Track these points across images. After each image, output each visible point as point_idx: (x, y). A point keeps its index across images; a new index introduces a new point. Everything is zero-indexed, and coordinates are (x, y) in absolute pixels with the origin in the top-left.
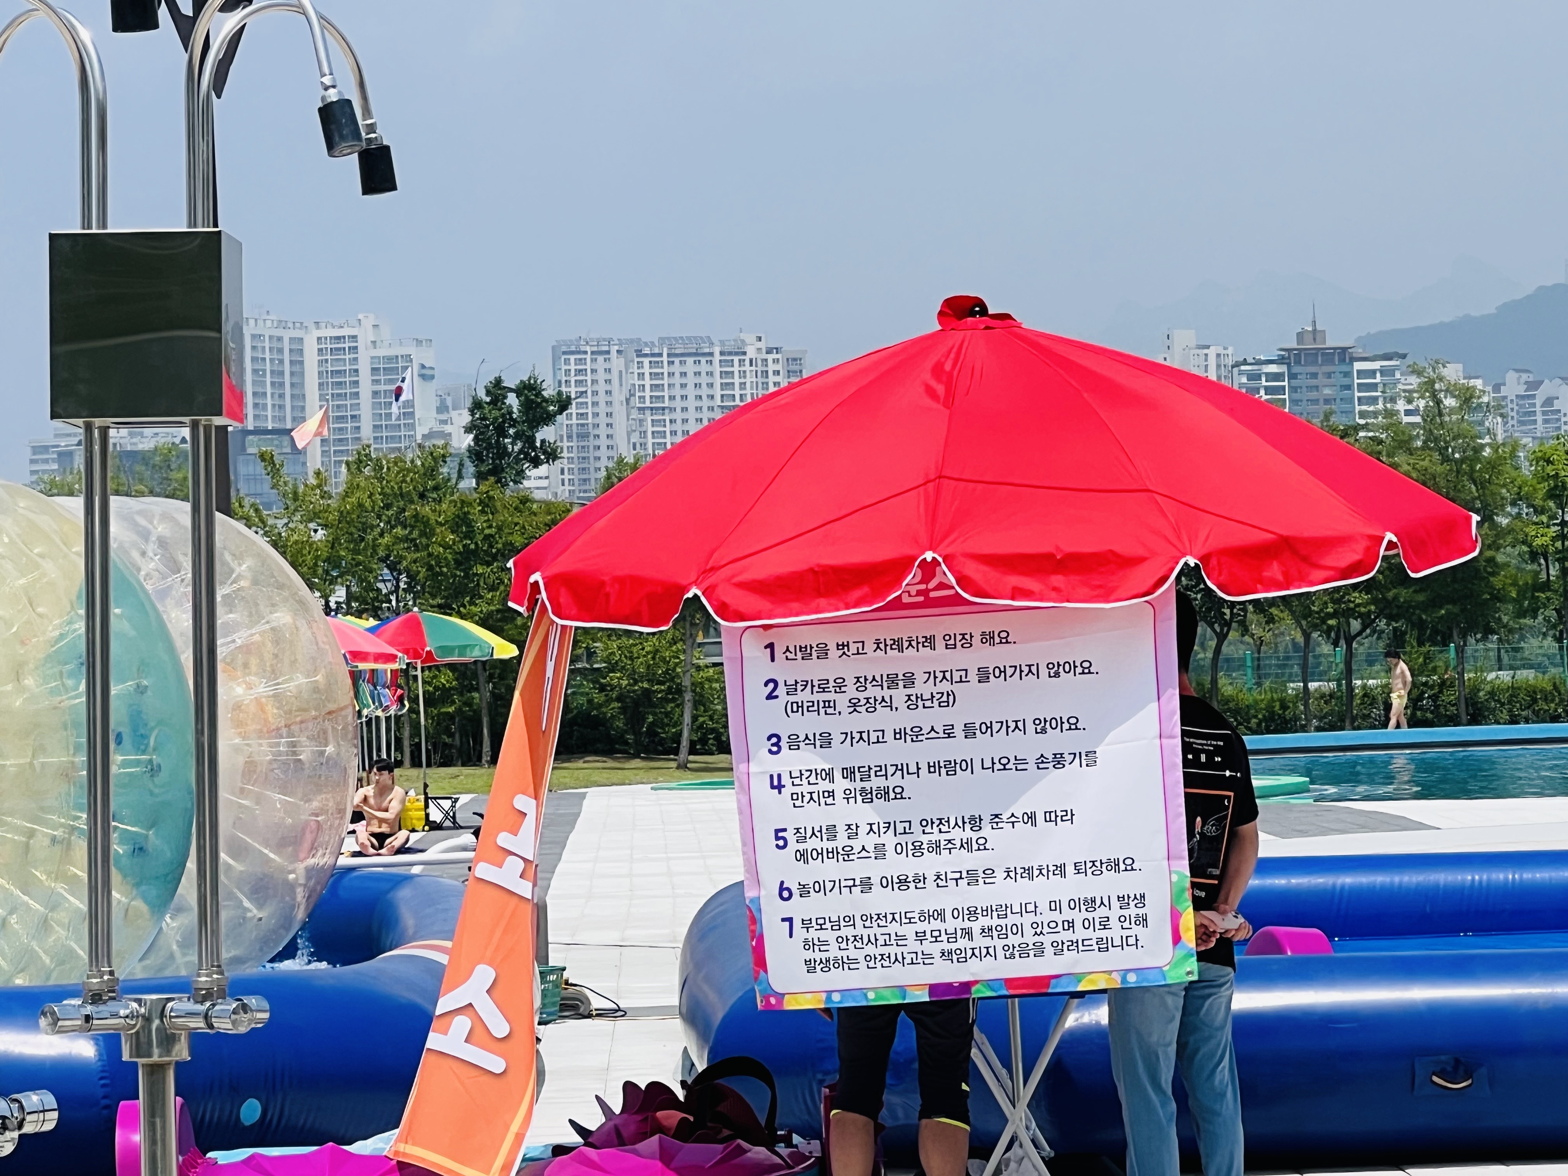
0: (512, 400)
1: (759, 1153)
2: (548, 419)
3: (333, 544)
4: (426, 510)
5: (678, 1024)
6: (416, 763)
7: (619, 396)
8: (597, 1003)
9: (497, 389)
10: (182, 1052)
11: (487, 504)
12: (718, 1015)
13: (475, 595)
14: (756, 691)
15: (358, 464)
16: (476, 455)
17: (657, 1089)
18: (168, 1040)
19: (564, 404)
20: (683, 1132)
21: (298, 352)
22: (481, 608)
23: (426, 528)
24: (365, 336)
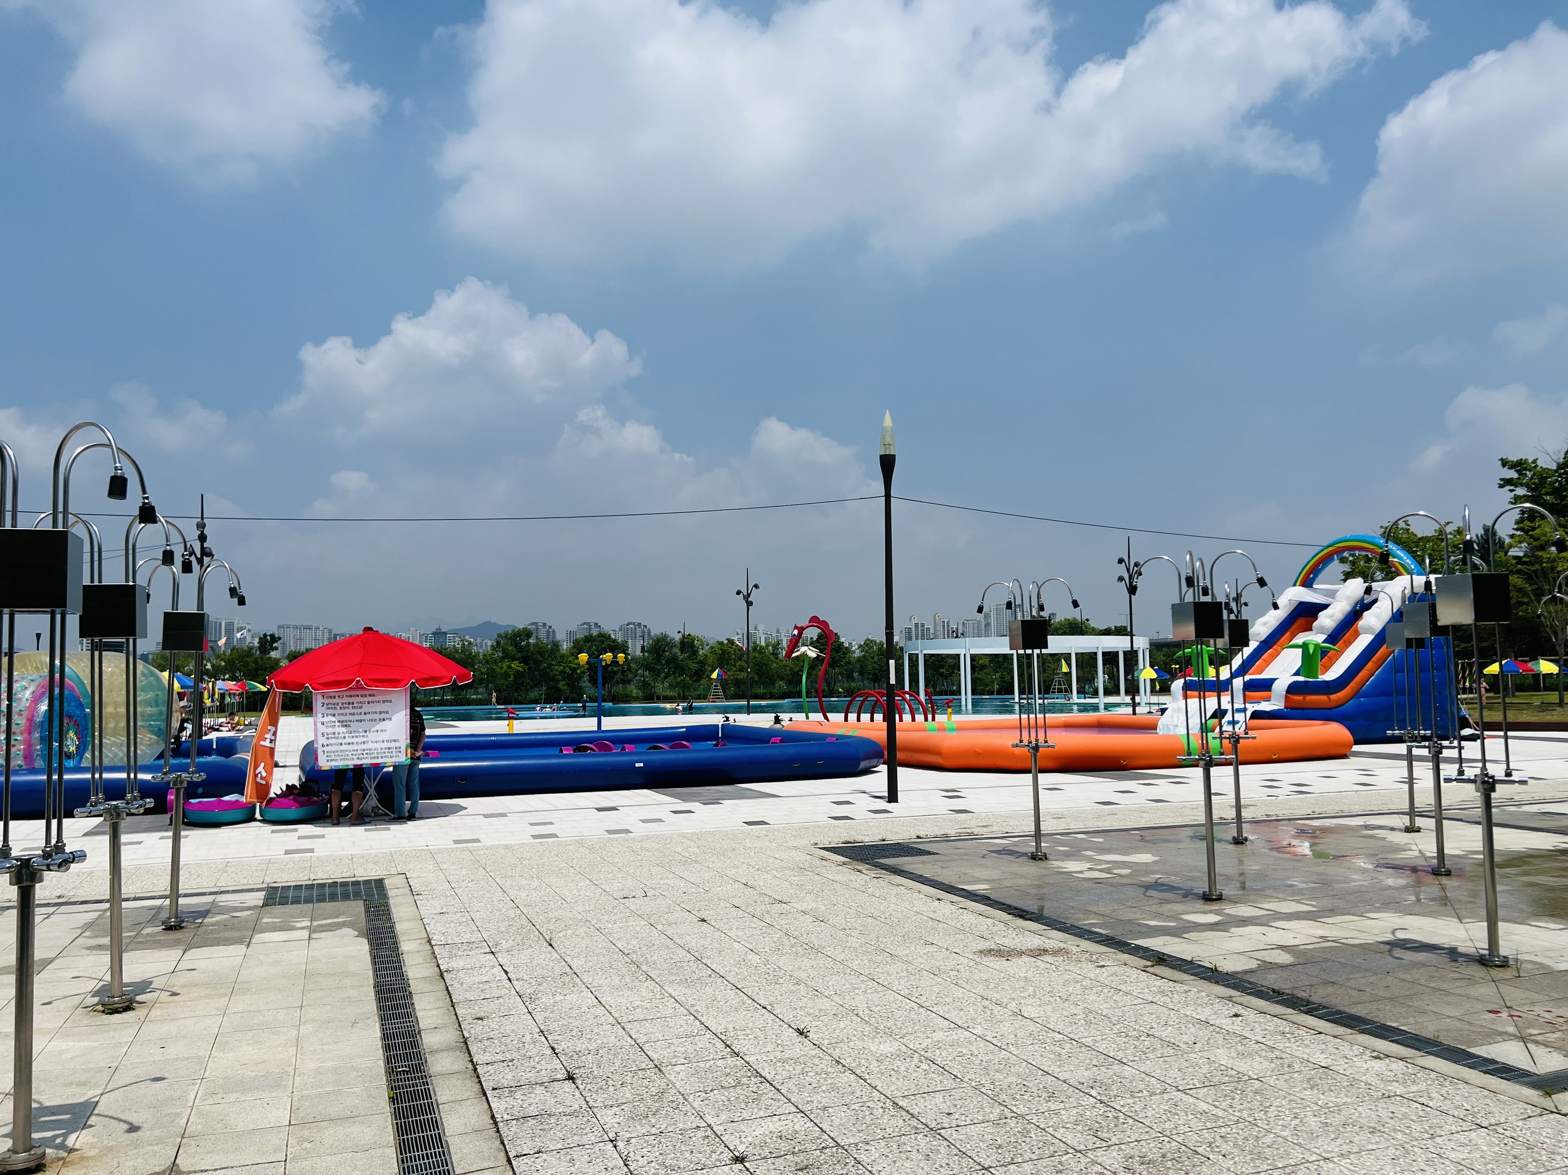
0: (269, 638)
1: (315, 798)
2: (276, 642)
3: (226, 665)
4: (248, 659)
5: (298, 768)
6: (243, 711)
7: (292, 636)
8: (281, 764)
9: (265, 635)
10: (185, 785)
11: (262, 658)
12: (308, 768)
13: (258, 677)
14: (319, 705)
15: (232, 650)
16: (260, 648)
17: (294, 786)
18: (181, 782)
19: (280, 638)
20: (299, 795)
21: (220, 624)
22: (259, 680)
23: (248, 663)
24: (236, 622)
